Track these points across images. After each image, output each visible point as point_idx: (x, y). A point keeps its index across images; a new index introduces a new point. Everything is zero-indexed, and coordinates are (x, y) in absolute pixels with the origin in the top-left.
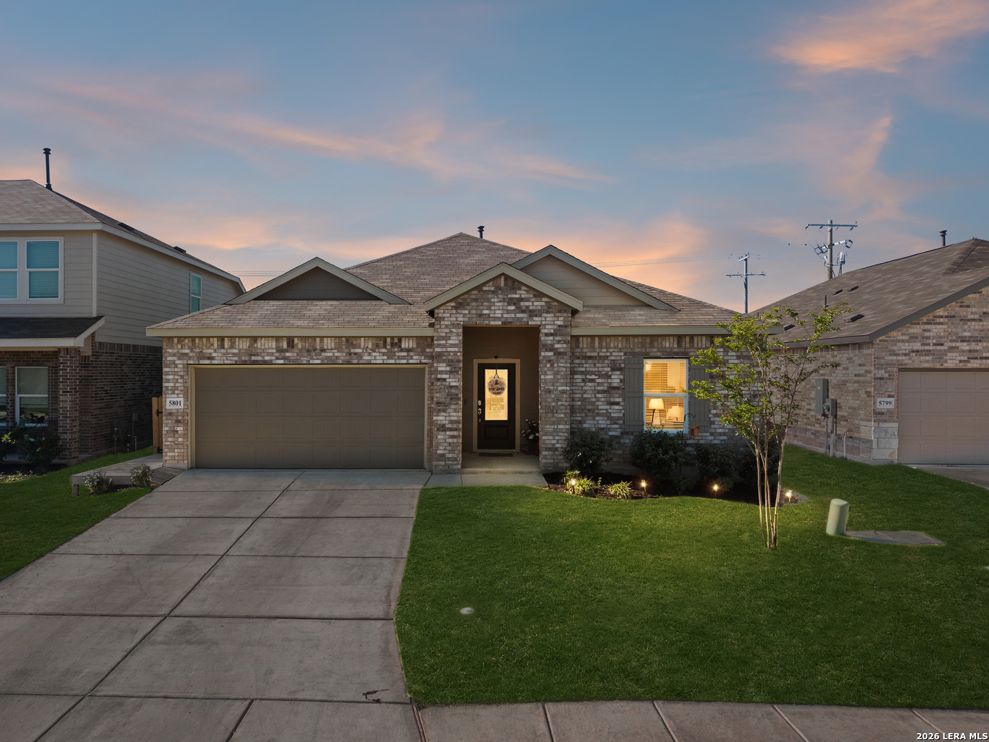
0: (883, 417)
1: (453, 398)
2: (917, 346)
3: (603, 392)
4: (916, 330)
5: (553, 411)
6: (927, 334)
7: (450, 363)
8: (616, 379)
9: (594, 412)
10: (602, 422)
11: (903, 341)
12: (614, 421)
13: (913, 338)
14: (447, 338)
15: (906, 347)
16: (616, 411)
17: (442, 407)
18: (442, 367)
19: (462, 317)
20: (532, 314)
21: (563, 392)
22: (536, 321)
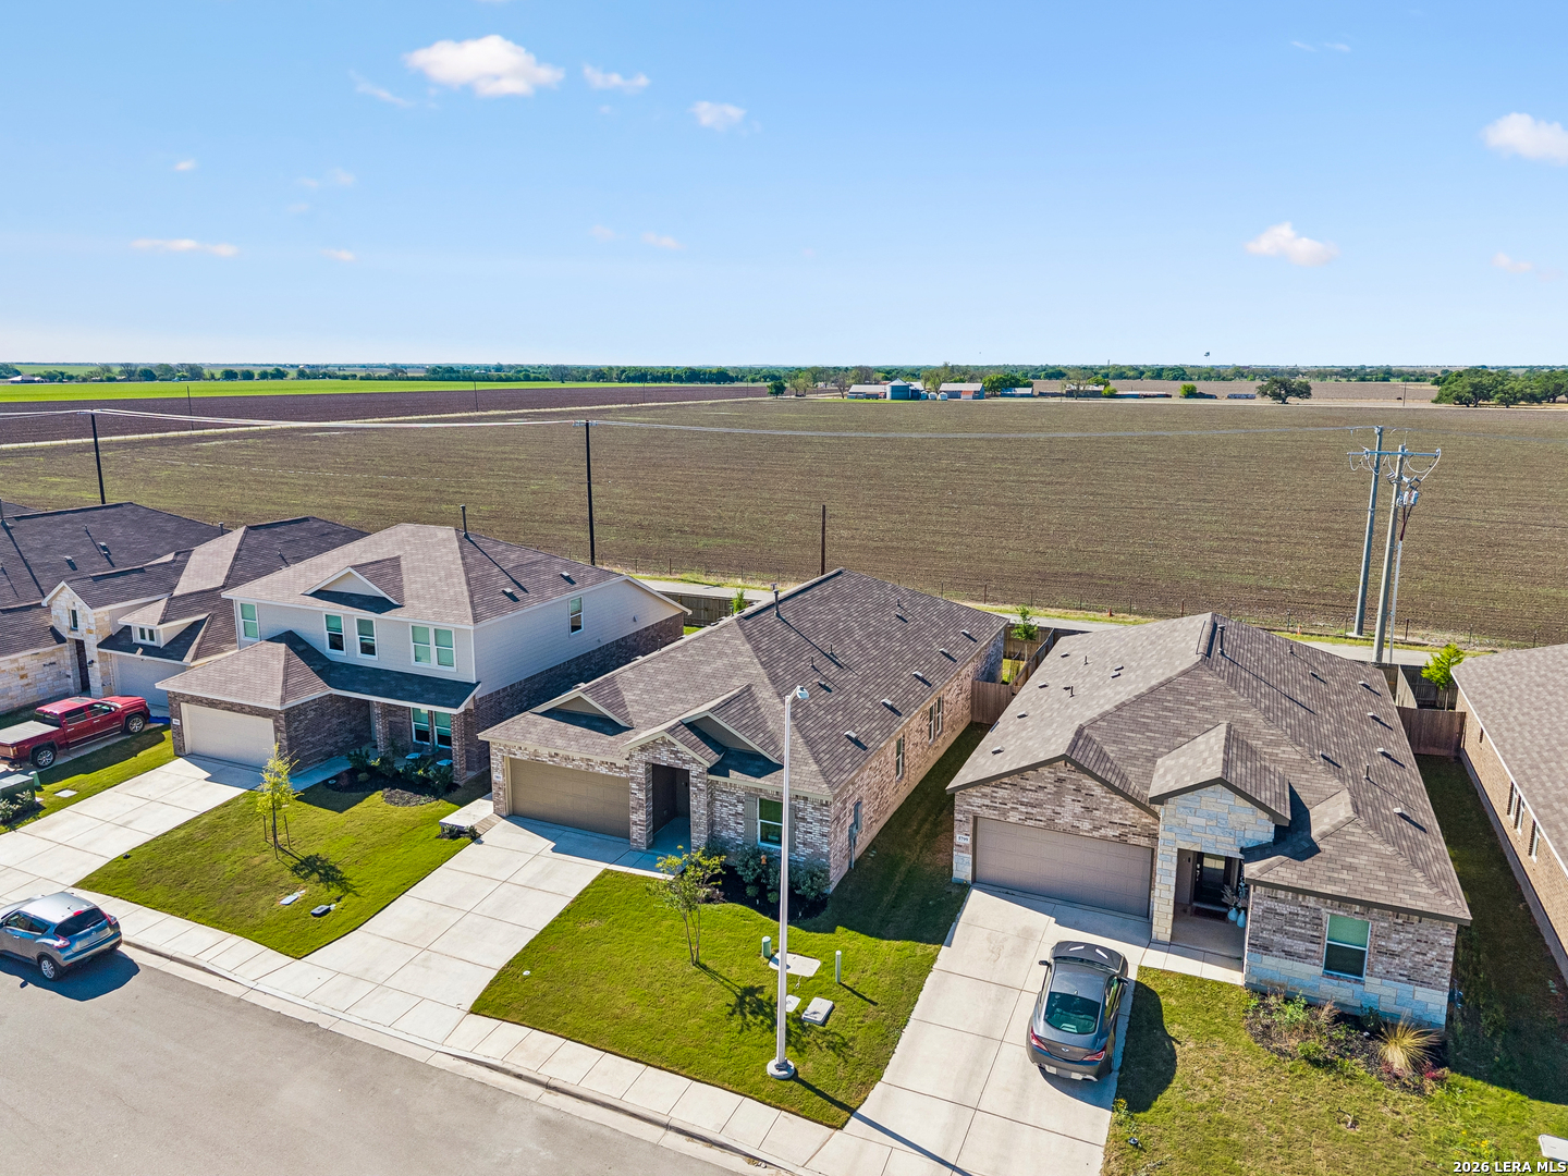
0: (961, 849)
1: (641, 806)
2: (987, 802)
3: (733, 815)
4: (987, 790)
5: (697, 825)
6: (994, 794)
7: (638, 784)
8: (740, 808)
9: (727, 827)
10: (733, 835)
11: (976, 796)
12: (739, 834)
13: (984, 795)
14: (636, 768)
15: (979, 801)
16: (740, 829)
17: (635, 810)
18: (634, 786)
19: (645, 757)
20: (685, 762)
21: (703, 814)
22: (686, 767)
